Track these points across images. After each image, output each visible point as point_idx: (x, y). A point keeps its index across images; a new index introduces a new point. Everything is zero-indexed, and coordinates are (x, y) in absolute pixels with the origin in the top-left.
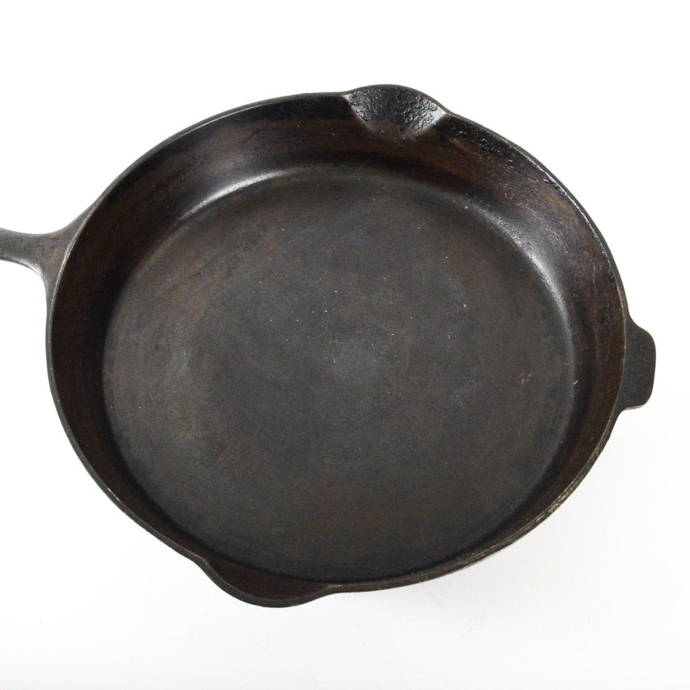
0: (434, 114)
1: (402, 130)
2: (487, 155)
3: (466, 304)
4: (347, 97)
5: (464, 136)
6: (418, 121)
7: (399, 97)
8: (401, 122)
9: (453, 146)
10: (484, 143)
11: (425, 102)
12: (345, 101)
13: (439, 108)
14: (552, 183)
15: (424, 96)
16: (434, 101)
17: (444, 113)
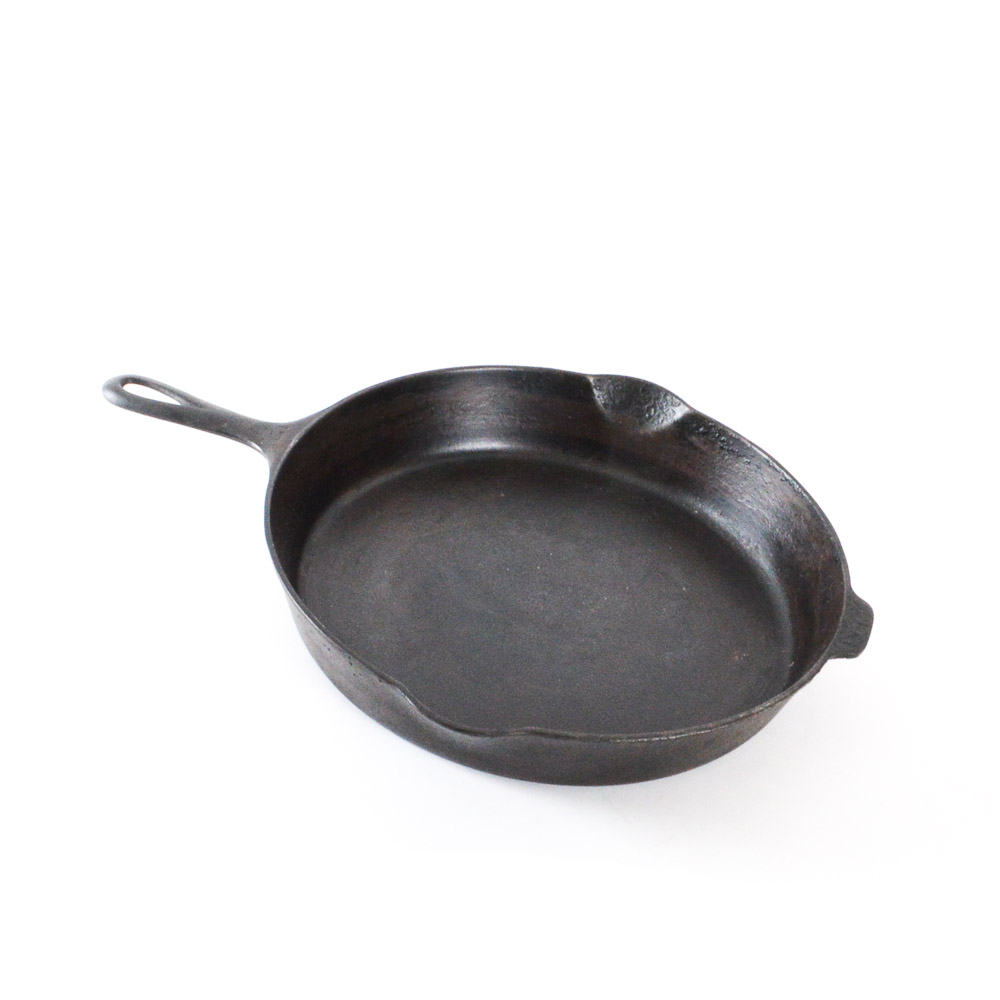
0: (677, 409)
1: (641, 424)
2: (725, 455)
3: (686, 587)
4: (591, 380)
5: (704, 434)
6: (659, 416)
7: (644, 390)
8: (641, 416)
9: (691, 444)
10: (723, 441)
11: (668, 398)
12: (589, 384)
13: (682, 404)
14: (787, 480)
15: (667, 393)
16: (677, 397)
17: (687, 409)
